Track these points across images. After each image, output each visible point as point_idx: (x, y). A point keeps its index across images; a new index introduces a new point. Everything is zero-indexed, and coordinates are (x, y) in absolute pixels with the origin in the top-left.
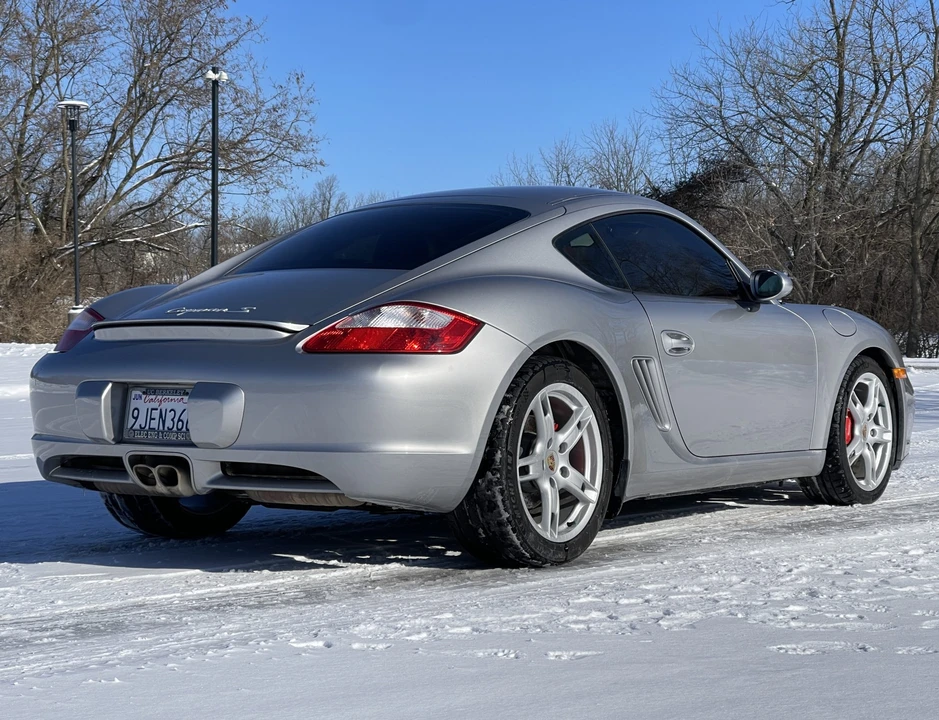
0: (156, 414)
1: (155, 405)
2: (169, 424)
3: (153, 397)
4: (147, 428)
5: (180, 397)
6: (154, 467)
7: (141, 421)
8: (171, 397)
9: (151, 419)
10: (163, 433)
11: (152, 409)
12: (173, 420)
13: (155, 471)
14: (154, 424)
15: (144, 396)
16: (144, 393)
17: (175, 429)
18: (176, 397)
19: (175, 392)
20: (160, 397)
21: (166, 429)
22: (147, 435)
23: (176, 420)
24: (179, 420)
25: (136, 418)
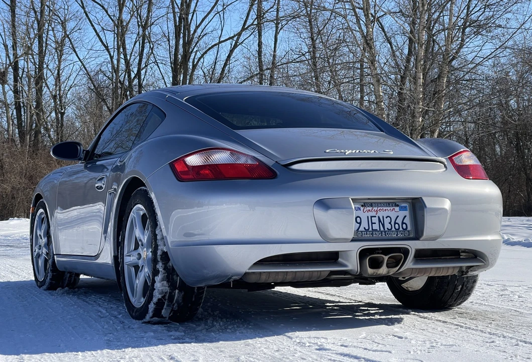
0: (375, 220)
1: (374, 214)
2: (387, 226)
3: (370, 208)
4: (371, 229)
5: (392, 208)
6: (386, 255)
7: (365, 224)
8: (384, 208)
9: (372, 223)
10: (385, 232)
11: (371, 217)
12: (390, 223)
13: (386, 258)
14: (376, 227)
15: (362, 208)
16: (362, 206)
17: (393, 229)
18: (389, 208)
19: (388, 204)
20: (376, 209)
21: (386, 229)
22: (372, 234)
23: (393, 223)
24: (395, 223)
25: (360, 223)
